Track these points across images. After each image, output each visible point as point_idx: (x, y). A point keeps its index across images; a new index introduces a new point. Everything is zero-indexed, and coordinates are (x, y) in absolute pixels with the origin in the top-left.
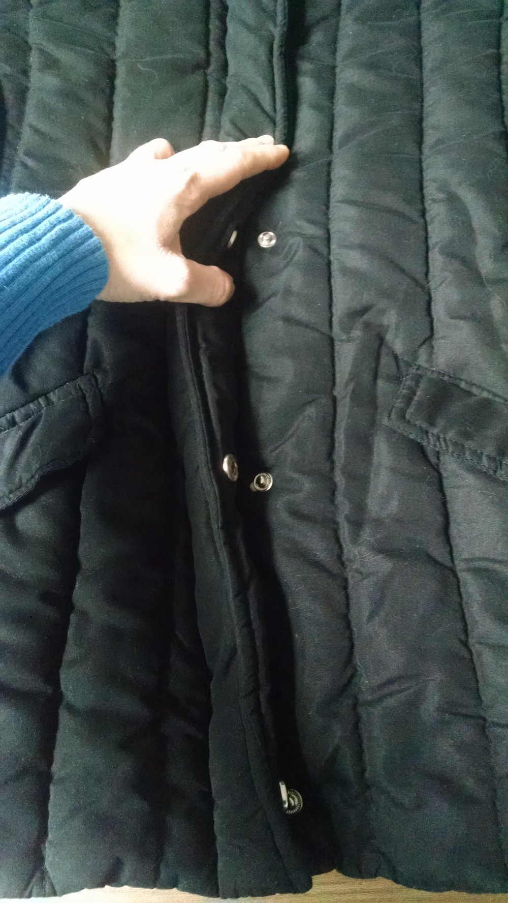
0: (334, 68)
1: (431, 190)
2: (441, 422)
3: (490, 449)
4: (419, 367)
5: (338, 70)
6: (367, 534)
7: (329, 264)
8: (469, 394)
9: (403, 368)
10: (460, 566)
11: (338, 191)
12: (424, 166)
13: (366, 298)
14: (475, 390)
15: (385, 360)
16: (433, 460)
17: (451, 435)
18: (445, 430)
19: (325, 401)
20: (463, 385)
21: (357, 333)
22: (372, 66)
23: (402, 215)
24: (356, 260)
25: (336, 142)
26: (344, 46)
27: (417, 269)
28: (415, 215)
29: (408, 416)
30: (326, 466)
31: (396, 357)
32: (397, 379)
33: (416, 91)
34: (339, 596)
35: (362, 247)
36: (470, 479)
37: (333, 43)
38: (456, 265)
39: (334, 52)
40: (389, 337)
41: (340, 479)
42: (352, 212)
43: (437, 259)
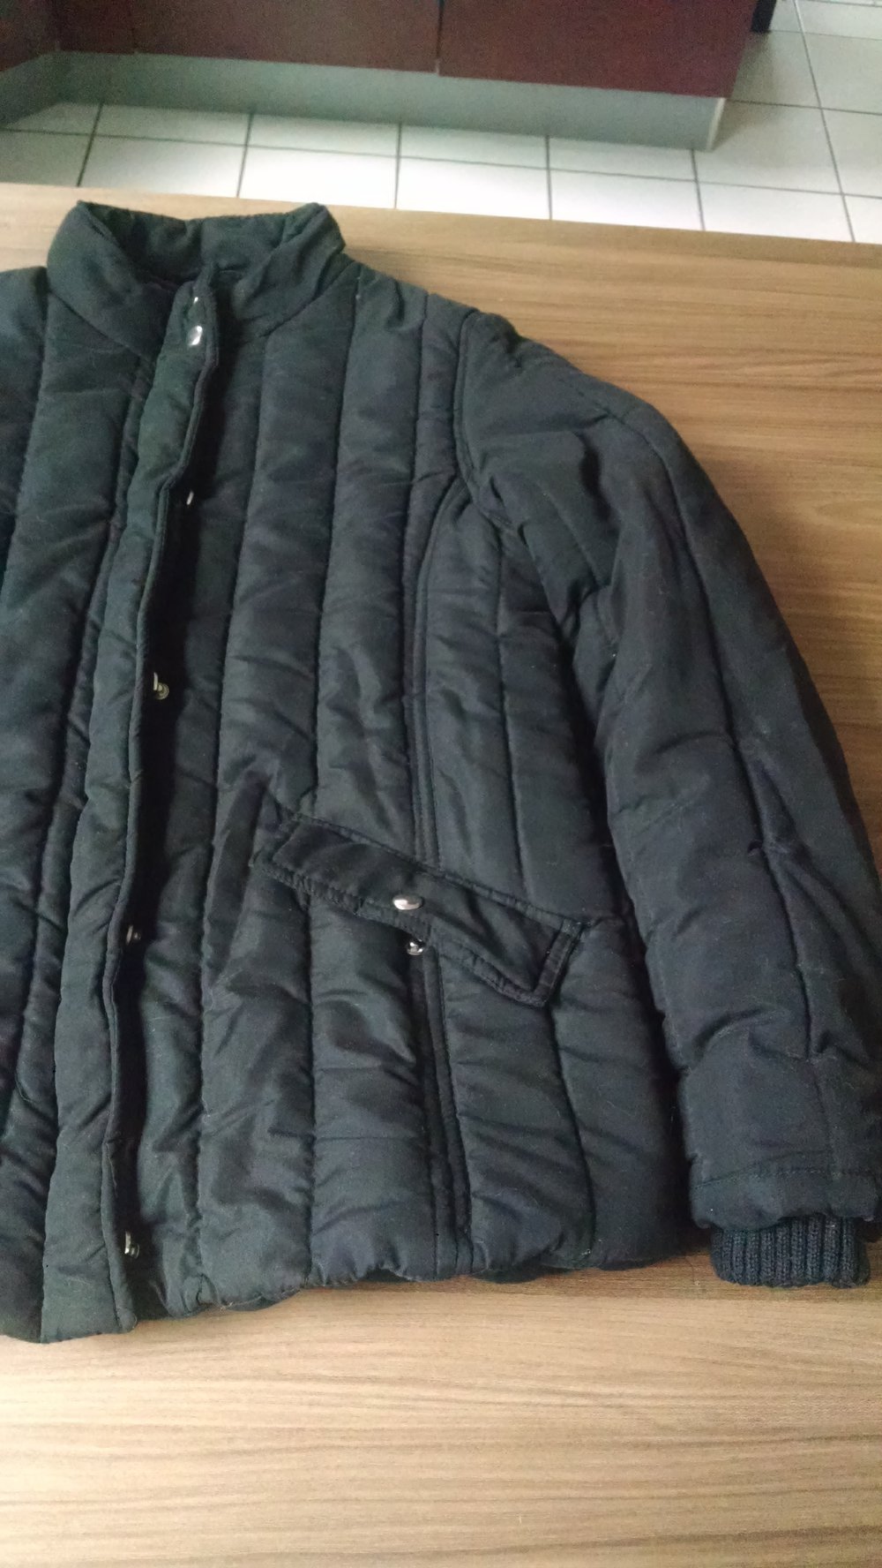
0: (243, 523)
1: (325, 648)
2: (307, 864)
3: (352, 889)
4: (301, 816)
5: (246, 526)
6: (225, 978)
7: (219, 717)
8: (348, 840)
9: (284, 814)
10: (316, 1001)
11: (234, 646)
12: (322, 623)
13: (250, 749)
14: (355, 838)
15: (266, 812)
16: (302, 902)
17: (316, 877)
18: (309, 872)
19: (200, 850)
20: (343, 833)
21: (240, 783)
22: (280, 526)
23: (298, 673)
24: (247, 714)
25: (237, 597)
26: (256, 502)
27: (305, 724)
28: (305, 670)
29: (274, 859)
30: (192, 913)
31: (278, 806)
32: (273, 828)
33: (321, 550)
34: (189, 1036)
35: (251, 702)
36: (333, 918)
37: (244, 499)
38: (338, 718)
39: (245, 508)
40: (272, 786)
41: (207, 927)
42: (243, 666)
43: (325, 715)
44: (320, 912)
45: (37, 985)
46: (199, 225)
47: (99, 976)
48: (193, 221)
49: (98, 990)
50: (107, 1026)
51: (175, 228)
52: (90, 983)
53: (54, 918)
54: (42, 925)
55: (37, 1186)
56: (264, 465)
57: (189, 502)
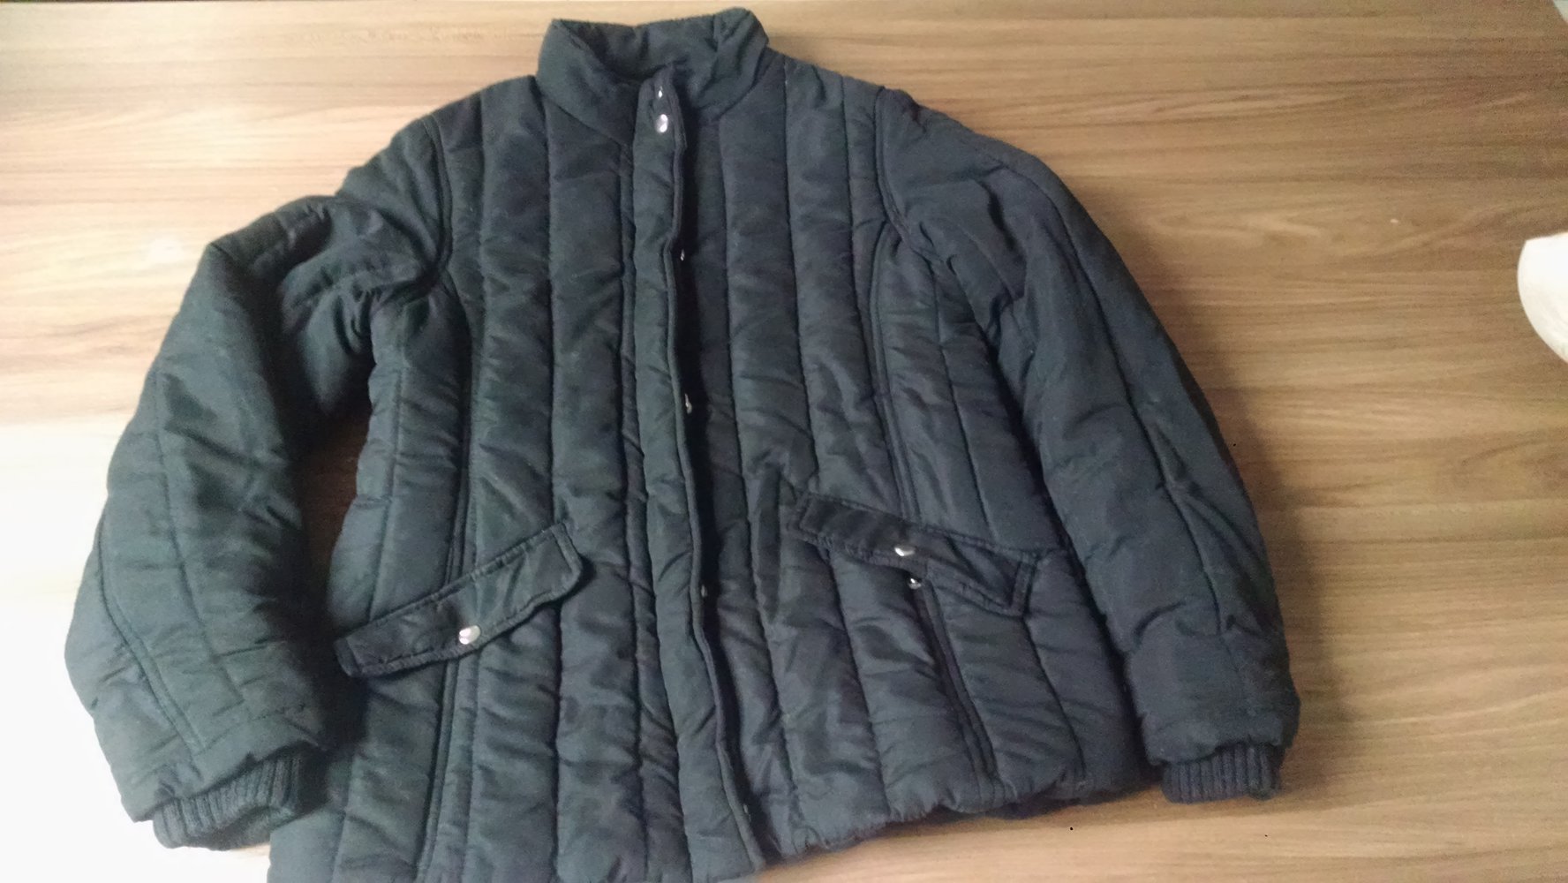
0: (725, 271)
1: (806, 361)
2: (826, 528)
3: (863, 543)
4: (810, 494)
5: (729, 274)
6: (780, 616)
7: (736, 424)
8: (849, 508)
9: (798, 494)
10: (850, 628)
11: (738, 368)
12: (801, 344)
13: (765, 446)
14: (854, 506)
15: (784, 491)
16: (825, 558)
17: (834, 537)
18: (829, 534)
19: (742, 524)
20: (844, 503)
21: (761, 472)
22: (758, 272)
23: (789, 384)
24: (757, 419)
25: (732, 331)
26: (732, 253)
27: (802, 423)
28: (796, 383)
29: (801, 526)
30: (745, 572)
31: (792, 488)
32: (792, 504)
33: (791, 288)
34: (763, 662)
35: (760, 410)
36: (851, 567)
37: (723, 253)
38: (829, 416)
39: (724, 259)
40: (785, 472)
41: (757, 580)
42: (748, 383)
43: (817, 416)
44: (838, 562)
45: (641, 633)
46: (645, 30)
47: (690, 622)
48: (639, 27)
49: (691, 632)
50: (703, 659)
51: (626, 33)
52: (684, 628)
53: (643, 583)
54: (635, 589)
55: (670, 777)
56: (734, 224)
57: (682, 259)
